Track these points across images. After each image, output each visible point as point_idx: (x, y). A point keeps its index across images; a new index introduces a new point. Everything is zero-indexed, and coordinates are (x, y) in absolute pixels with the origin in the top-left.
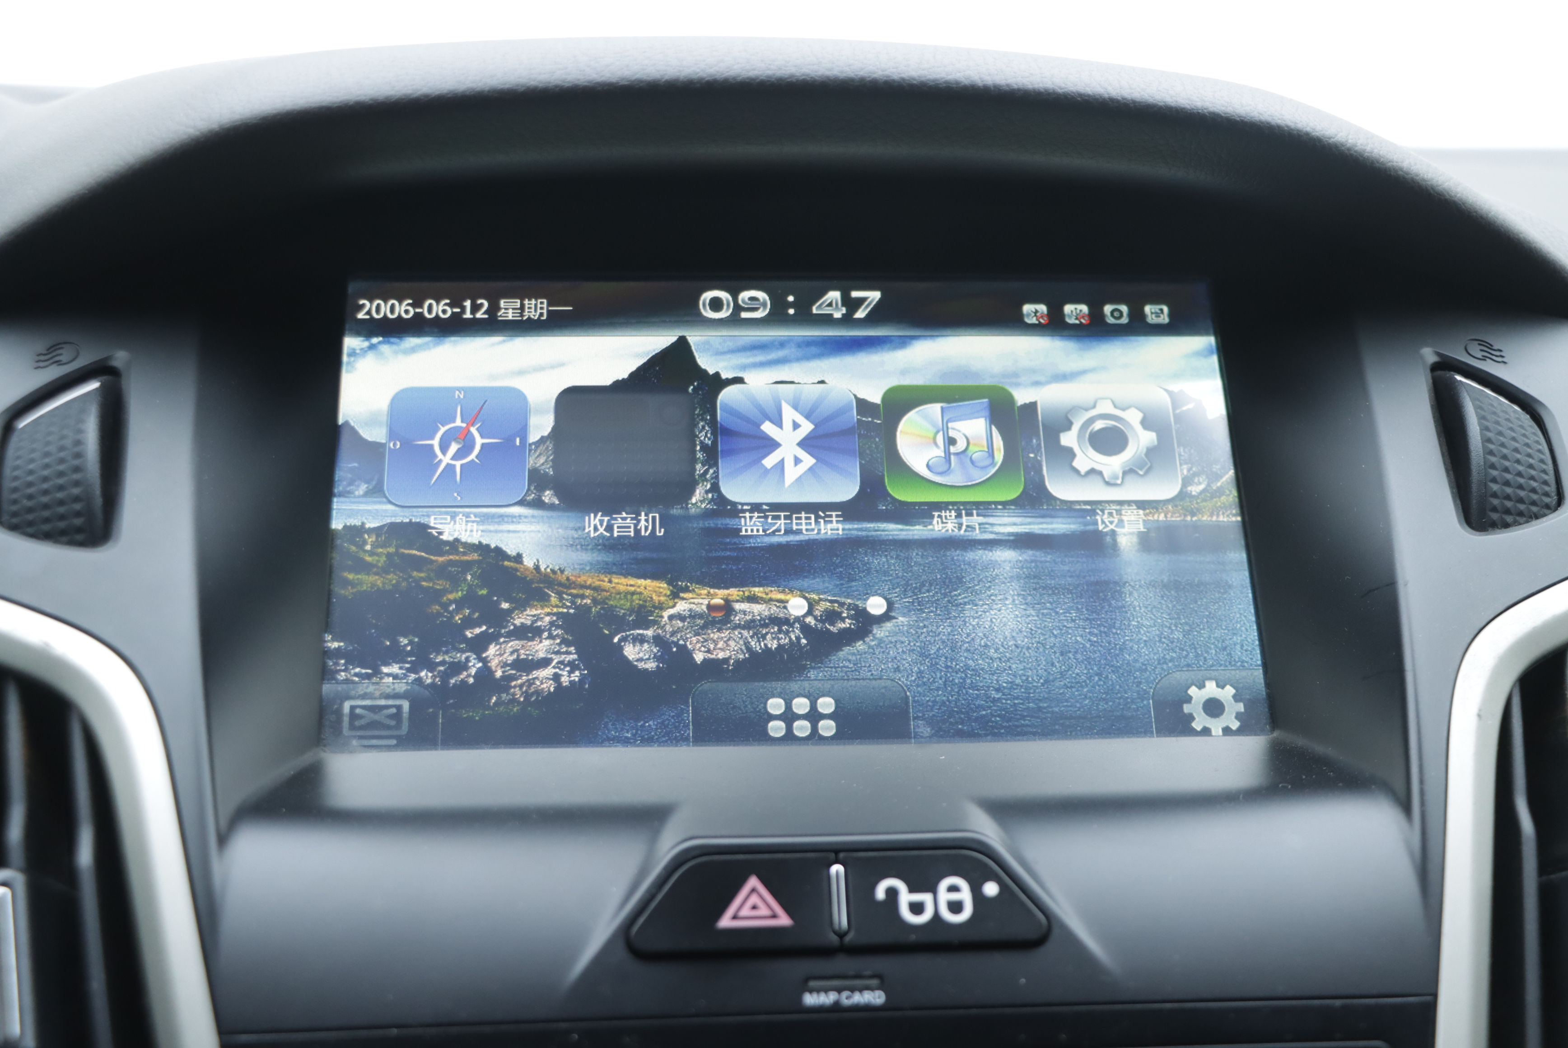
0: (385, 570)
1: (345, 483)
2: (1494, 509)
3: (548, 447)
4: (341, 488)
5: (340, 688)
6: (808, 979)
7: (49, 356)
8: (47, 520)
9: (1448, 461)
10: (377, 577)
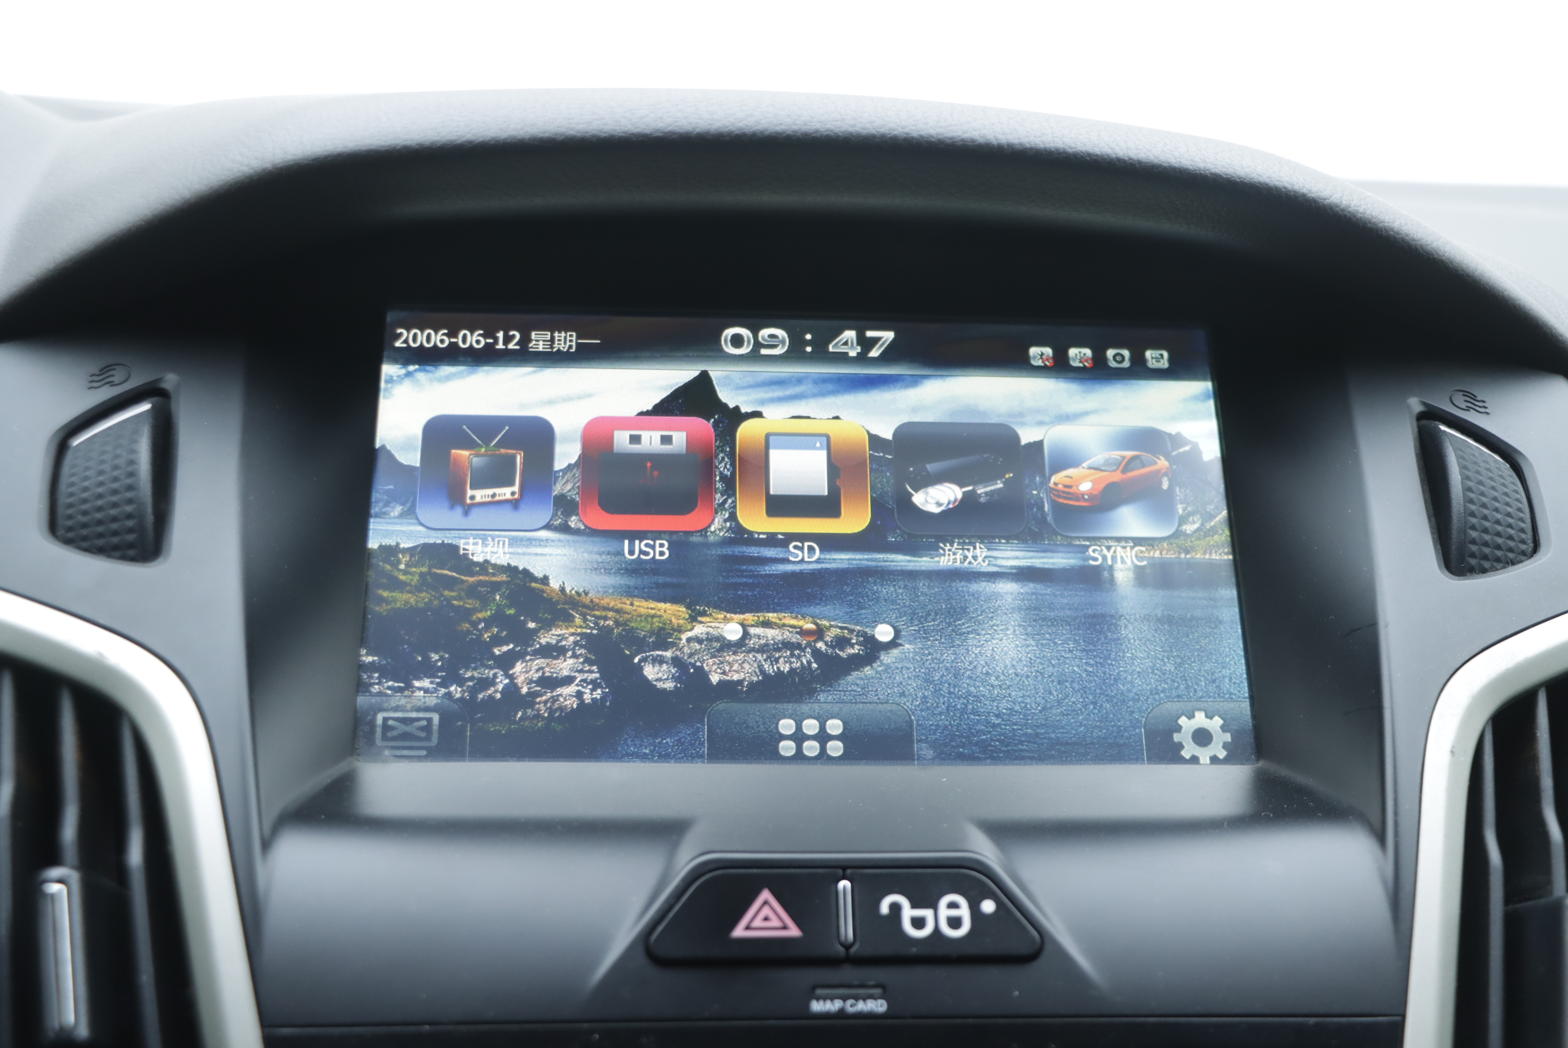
0: (418, 589)
1: (381, 504)
2: (1473, 555)
3: (574, 475)
4: (377, 509)
5: (373, 700)
6: (814, 987)
7: (102, 376)
8: (100, 536)
9: (1431, 508)
10: (410, 595)
